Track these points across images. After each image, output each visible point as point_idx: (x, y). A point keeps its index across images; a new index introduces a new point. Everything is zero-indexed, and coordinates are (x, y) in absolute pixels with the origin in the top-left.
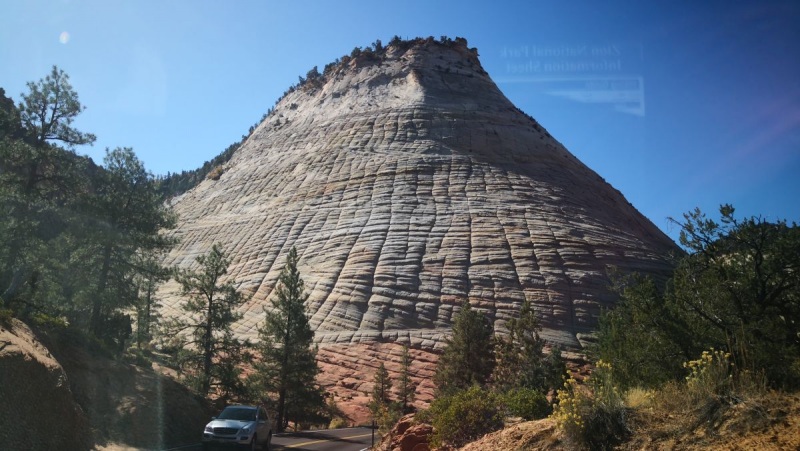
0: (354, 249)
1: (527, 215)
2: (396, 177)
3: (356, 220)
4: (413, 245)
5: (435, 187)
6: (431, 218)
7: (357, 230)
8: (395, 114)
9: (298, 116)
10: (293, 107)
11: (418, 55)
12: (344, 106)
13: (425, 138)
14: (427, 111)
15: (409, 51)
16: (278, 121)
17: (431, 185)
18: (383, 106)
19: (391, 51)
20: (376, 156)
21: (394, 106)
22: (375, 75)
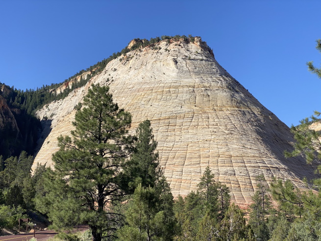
5: (177, 127)
6: (173, 144)
8: (163, 85)
9: (118, 77)
10: (115, 70)
11: (175, 49)
12: (140, 77)
13: (175, 99)
14: (177, 84)
15: (171, 45)
16: (108, 79)
17: (175, 125)
18: (158, 79)
19: (163, 44)
20: (152, 109)
21: (163, 80)
22: (155, 60)
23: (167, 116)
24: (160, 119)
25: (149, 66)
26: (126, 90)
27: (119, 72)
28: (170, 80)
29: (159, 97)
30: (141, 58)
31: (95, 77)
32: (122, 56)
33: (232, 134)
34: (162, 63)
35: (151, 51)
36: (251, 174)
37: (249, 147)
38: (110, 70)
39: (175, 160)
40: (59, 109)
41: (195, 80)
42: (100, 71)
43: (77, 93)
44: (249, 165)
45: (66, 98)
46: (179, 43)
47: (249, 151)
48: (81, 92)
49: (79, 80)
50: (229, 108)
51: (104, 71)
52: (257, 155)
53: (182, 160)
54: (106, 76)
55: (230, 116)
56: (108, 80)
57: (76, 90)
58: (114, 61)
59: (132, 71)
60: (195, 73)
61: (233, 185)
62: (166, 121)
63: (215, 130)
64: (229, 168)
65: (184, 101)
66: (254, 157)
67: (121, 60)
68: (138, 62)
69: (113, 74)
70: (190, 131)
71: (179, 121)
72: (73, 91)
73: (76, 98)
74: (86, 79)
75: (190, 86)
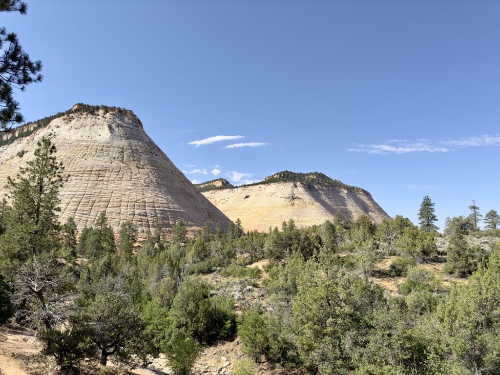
0: (73, 200)
1: (132, 191)
2: (93, 172)
3: (75, 189)
4: (92, 200)
5: (105, 178)
6: (101, 190)
7: (74, 193)
8: (97, 144)
9: (60, 133)
10: (58, 127)
11: (111, 117)
12: (79, 135)
13: (106, 156)
14: (109, 145)
15: (108, 114)
16: (51, 133)
17: (104, 177)
18: (94, 139)
19: (101, 112)
20: (87, 162)
21: (98, 140)
22: (93, 123)
23: (98, 169)
24: (92, 171)
25: (87, 128)
26: (65, 144)
27: (61, 129)
28: (103, 140)
29: (93, 153)
30: (81, 120)
31: (39, 130)
32: (65, 116)
33: (149, 186)
34: (99, 127)
35: (90, 116)
36: (159, 215)
37: (160, 196)
38: (54, 126)
39: (100, 203)
40: (4, 153)
41: (124, 143)
42: (45, 126)
43: (22, 142)
44: (158, 209)
45: (12, 145)
46: (114, 113)
47: (160, 199)
48: (26, 141)
49: (26, 130)
50: (149, 167)
51: (48, 126)
52: (165, 202)
53: (106, 203)
54: (49, 131)
55: (149, 173)
56: (51, 135)
57: (21, 138)
58: (57, 119)
59: (73, 130)
60: (126, 138)
61: (144, 223)
62: (97, 172)
63: (136, 182)
64: (142, 211)
65: (114, 158)
66: (162, 203)
67: (64, 119)
68: (79, 124)
69: (56, 130)
70: (116, 181)
71: (107, 173)
72: (19, 139)
73: (21, 145)
74: (32, 130)
75: (119, 148)
